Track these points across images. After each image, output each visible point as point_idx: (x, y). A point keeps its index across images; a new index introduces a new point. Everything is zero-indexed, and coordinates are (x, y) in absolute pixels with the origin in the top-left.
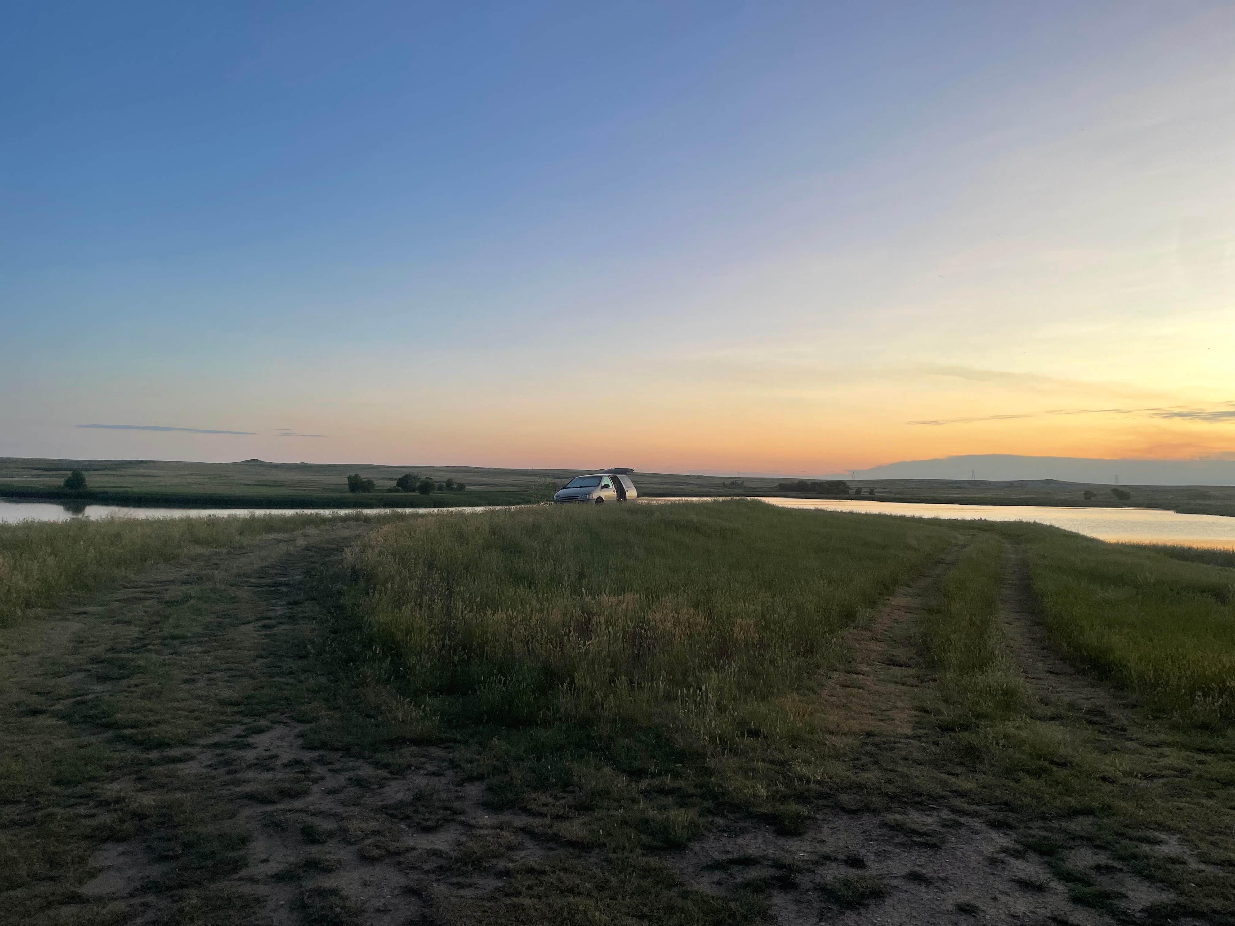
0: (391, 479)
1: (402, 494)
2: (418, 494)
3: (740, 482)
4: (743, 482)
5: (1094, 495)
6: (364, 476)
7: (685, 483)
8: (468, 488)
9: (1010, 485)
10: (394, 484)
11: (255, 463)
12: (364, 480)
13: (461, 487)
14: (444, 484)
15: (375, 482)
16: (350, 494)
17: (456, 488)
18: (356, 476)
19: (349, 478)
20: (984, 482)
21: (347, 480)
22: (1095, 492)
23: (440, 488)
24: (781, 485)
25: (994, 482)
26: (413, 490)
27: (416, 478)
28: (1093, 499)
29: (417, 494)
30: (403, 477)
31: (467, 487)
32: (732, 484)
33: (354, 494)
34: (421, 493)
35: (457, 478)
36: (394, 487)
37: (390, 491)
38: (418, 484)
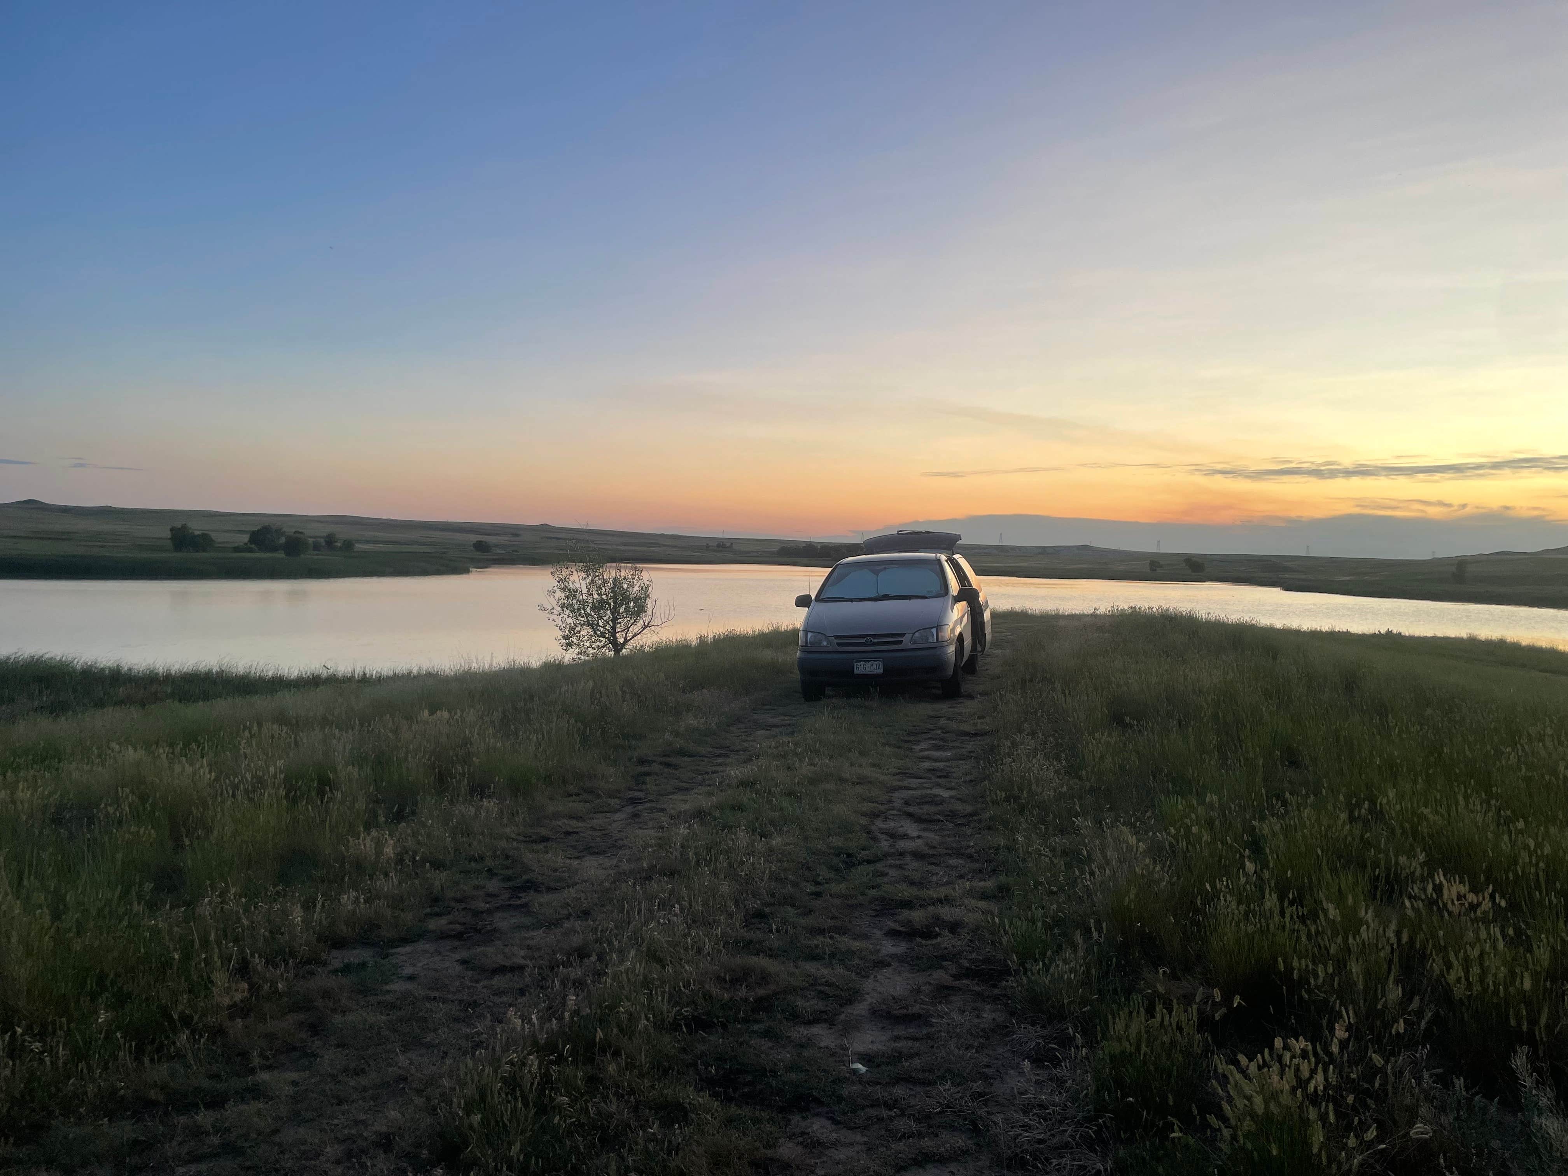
0: (240, 532)
1: (257, 555)
2: (283, 555)
3: (728, 545)
4: (732, 544)
5: (1161, 566)
6: (196, 528)
7: (658, 544)
8: (359, 546)
9: (1043, 551)
10: (245, 538)
11: (32, 505)
12: (197, 533)
13: (348, 545)
14: (322, 540)
15: (213, 535)
16: (175, 554)
17: (340, 547)
18: (184, 527)
19: (171, 530)
20: (1013, 548)
21: (169, 533)
22: (1162, 563)
23: (316, 547)
24: (783, 549)
25: (1025, 548)
26: (275, 549)
27: (279, 532)
28: (1159, 570)
29: (281, 555)
30: (258, 531)
31: (357, 545)
32: (718, 546)
33: (179, 555)
34: (287, 554)
35: (343, 533)
36: (246, 544)
37: (237, 549)
38: (283, 540)
